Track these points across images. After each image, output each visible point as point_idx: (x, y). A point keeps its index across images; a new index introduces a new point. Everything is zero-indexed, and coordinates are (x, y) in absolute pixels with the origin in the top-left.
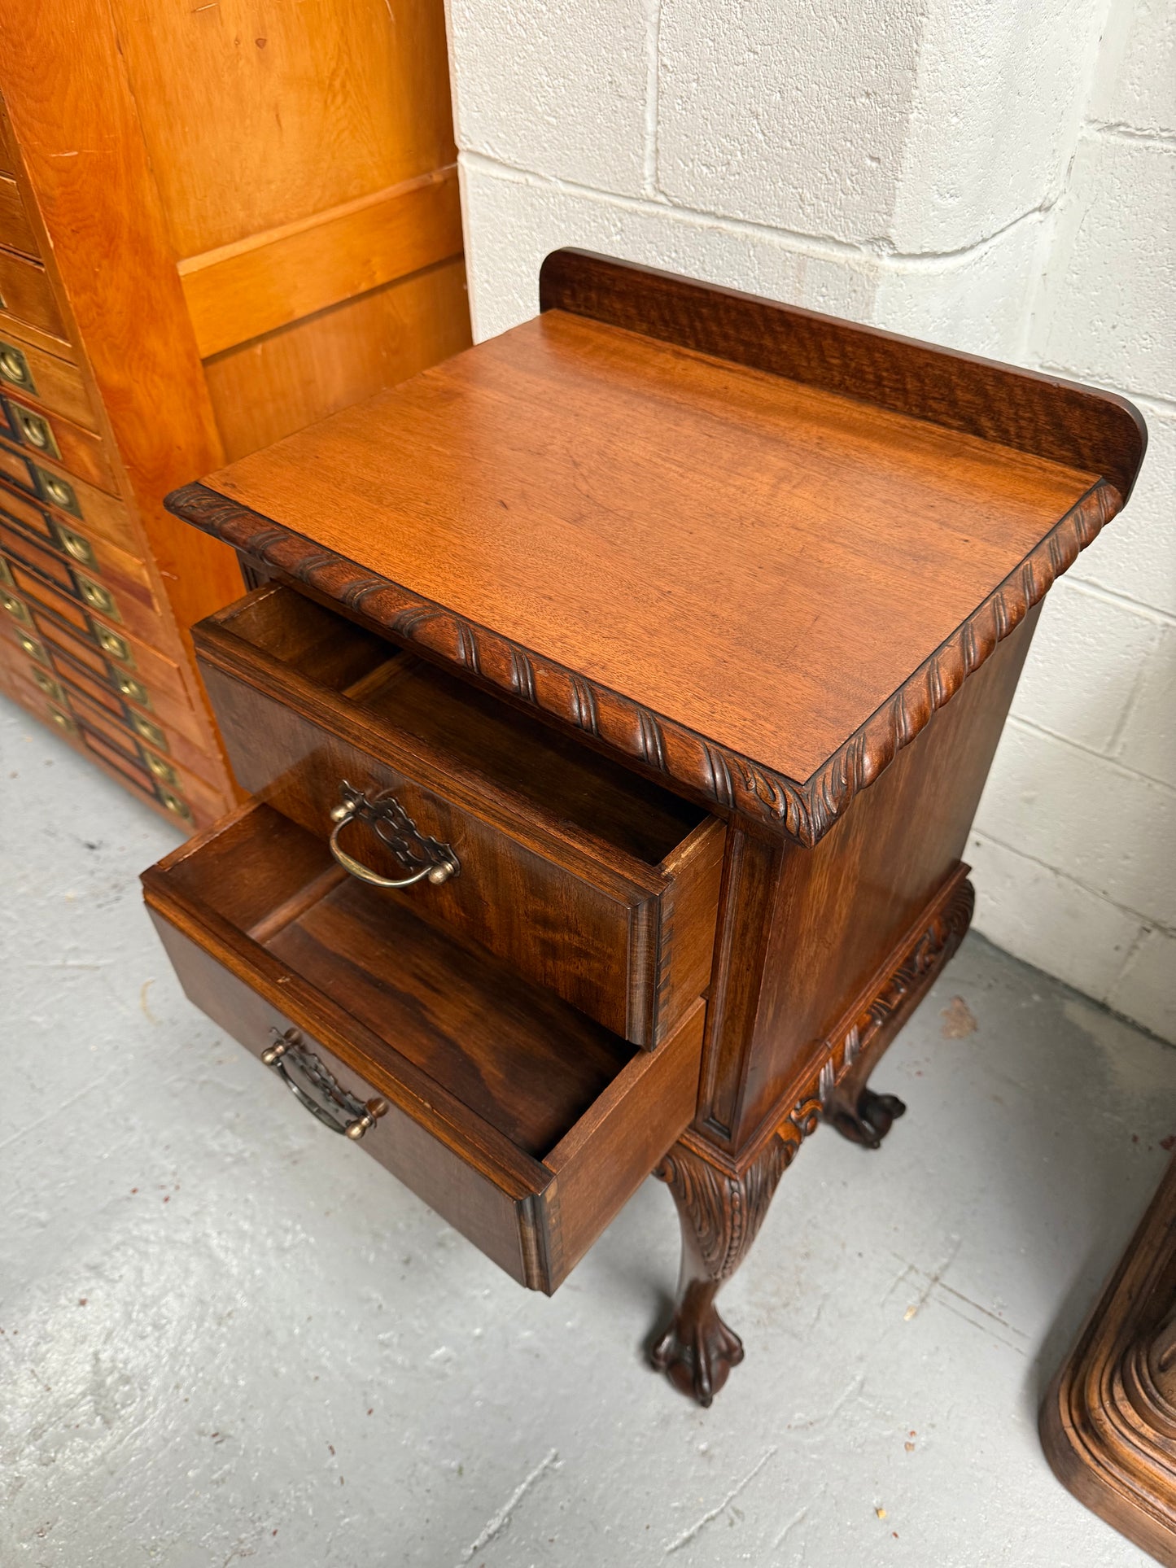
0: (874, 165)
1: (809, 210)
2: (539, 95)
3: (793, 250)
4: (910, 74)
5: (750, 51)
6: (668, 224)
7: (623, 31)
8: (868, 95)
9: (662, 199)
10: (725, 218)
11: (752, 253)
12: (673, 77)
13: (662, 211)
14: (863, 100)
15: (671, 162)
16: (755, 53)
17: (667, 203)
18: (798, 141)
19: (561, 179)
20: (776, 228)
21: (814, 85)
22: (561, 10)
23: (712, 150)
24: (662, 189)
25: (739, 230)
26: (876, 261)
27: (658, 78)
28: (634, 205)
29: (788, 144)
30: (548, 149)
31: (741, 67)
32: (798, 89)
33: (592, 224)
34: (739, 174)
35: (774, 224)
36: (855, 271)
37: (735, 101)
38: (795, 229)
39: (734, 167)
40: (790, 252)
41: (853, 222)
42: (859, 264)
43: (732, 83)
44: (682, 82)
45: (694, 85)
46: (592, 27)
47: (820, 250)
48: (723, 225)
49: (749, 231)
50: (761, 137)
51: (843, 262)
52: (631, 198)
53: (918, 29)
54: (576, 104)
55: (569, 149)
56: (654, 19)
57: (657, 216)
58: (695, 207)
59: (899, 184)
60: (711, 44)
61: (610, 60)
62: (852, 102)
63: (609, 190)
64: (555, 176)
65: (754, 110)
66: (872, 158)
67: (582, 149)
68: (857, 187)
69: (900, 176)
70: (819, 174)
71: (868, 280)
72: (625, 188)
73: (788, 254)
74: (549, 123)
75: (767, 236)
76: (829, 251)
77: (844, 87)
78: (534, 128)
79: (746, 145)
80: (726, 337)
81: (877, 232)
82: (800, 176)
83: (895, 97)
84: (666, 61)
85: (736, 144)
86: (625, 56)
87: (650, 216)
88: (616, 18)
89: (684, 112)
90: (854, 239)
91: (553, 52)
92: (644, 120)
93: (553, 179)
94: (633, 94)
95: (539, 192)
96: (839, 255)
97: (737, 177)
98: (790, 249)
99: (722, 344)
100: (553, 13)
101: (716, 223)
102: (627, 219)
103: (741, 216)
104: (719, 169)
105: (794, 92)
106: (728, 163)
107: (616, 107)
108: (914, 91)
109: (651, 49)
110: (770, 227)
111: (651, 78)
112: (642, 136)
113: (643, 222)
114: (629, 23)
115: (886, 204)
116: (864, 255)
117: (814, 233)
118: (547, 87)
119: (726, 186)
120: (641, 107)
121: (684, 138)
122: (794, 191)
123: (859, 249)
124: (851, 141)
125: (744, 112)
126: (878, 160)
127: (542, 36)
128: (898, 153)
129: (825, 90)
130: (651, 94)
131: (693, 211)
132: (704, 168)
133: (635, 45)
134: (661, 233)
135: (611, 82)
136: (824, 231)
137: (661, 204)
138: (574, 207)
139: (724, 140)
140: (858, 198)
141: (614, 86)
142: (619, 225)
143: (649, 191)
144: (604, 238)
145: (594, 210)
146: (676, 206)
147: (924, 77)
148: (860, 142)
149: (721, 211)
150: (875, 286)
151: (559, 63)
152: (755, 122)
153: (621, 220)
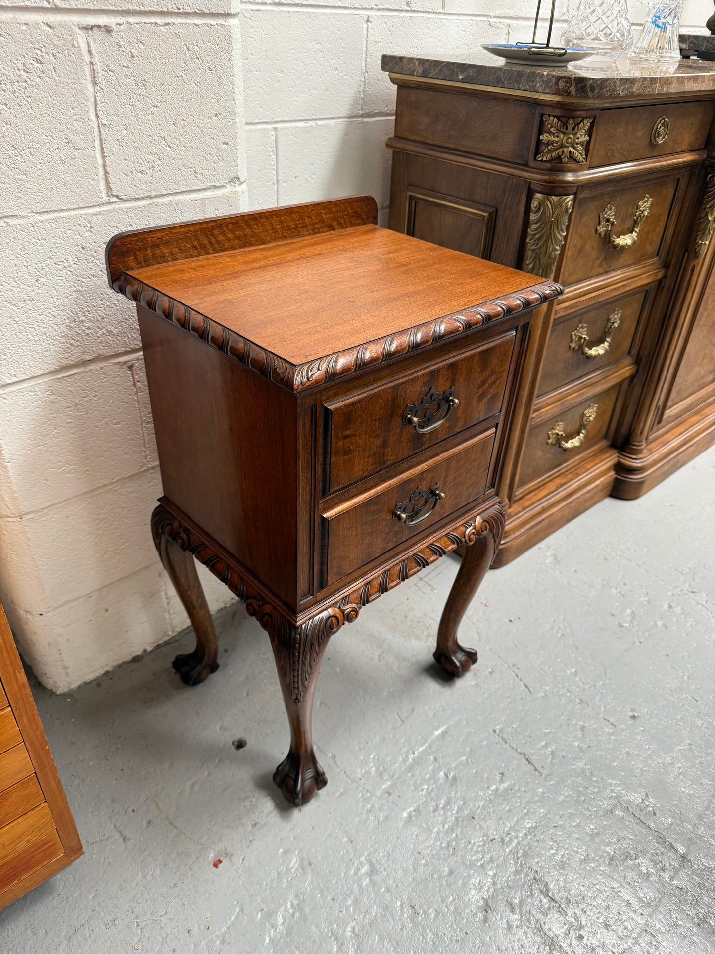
0: (225, 146)
1: (200, 177)
2: (9, 164)
3: (197, 199)
4: (233, 103)
5: (154, 107)
6: (123, 212)
7: (72, 111)
8: (216, 115)
9: (114, 199)
10: (156, 196)
11: (176, 208)
12: (111, 130)
13: (116, 206)
14: (214, 118)
15: (118, 177)
16: (157, 107)
17: (119, 201)
18: (188, 145)
19: (35, 213)
20: (186, 191)
21: (191, 117)
22: (20, 106)
23: (142, 163)
24: (115, 194)
25: (165, 200)
26: (234, 189)
27: (100, 132)
28: (97, 209)
29: (184, 148)
30: (22, 196)
31: (151, 116)
32: (183, 120)
33: (68, 232)
34: (160, 171)
35: (184, 190)
36: (229, 197)
37: (151, 134)
38: (196, 188)
39: (157, 169)
40: (196, 200)
41: (222, 175)
42: (229, 193)
43: (148, 125)
44: (117, 131)
45: (124, 131)
46: (48, 112)
47: (209, 194)
48: (155, 200)
49: (171, 198)
50: (168, 149)
51: (222, 195)
52: (94, 206)
53: (232, 82)
54: (41, 161)
55: (41, 192)
56: (92, 100)
57: (114, 210)
58: (138, 196)
59: (237, 151)
60: (131, 107)
61: (65, 129)
62: (210, 120)
63: (77, 207)
64: (32, 212)
65: (162, 135)
66: (224, 143)
67: (52, 188)
68: (220, 158)
69: (237, 148)
70: (202, 158)
71: (236, 198)
72: (89, 202)
73: (196, 202)
74: (21, 180)
75: (181, 197)
76: (213, 193)
77: (206, 114)
78: (8, 186)
79: (162, 155)
80: (228, 240)
81: (233, 175)
82: (193, 162)
83: (229, 114)
84: (105, 122)
85: (156, 156)
86: (76, 125)
87: (109, 211)
88: (66, 104)
89: (121, 147)
90: (223, 182)
91: (17, 134)
92: (96, 158)
93: (30, 215)
94: (84, 145)
95: (19, 227)
96: (219, 192)
97: (159, 173)
98: (196, 199)
99: (227, 244)
100: (14, 109)
101: (151, 201)
102: (94, 220)
103: (165, 192)
104: (149, 172)
105: (182, 122)
106: (153, 167)
107: (75, 156)
108: (236, 109)
109: (93, 117)
110: (182, 192)
111: (96, 133)
112: (96, 168)
113: (106, 216)
114: (76, 105)
115: (234, 162)
116: (229, 189)
117: (205, 187)
118: (15, 158)
119: (154, 179)
120: (92, 152)
121: (124, 161)
122: (191, 170)
123: (226, 186)
124: (213, 139)
125: (157, 138)
126: (227, 144)
127: (5, 125)
128: (234, 138)
129: (197, 118)
130: (97, 143)
131: (138, 199)
132: (139, 174)
133: (83, 117)
134: (119, 218)
135: (68, 142)
136: (209, 184)
137: (115, 202)
138: (52, 226)
139: (148, 156)
140: (221, 163)
141: (70, 144)
142: (89, 225)
143: (105, 198)
144: (79, 237)
145: (68, 222)
146: (124, 201)
147: (237, 102)
148: (218, 137)
149: (154, 193)
150: (239, 200)
151: (23, 140)
152: (164, 142)
153: (89, 223)
